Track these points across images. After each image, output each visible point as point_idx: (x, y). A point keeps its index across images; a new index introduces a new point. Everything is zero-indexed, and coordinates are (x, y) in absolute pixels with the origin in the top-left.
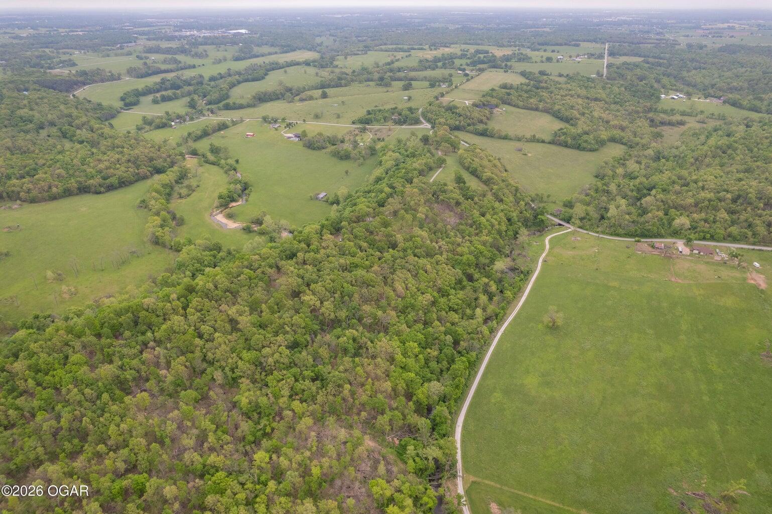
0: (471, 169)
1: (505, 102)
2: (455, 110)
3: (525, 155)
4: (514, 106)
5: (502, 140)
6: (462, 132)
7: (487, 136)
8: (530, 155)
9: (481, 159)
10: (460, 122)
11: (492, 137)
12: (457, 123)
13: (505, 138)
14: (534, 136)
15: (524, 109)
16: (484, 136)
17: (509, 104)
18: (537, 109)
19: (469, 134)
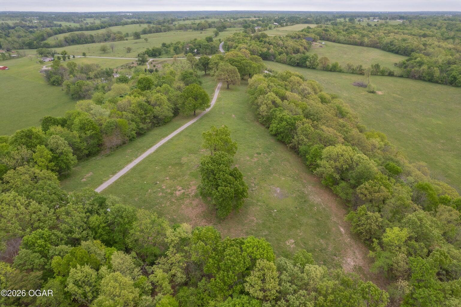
0: (274, 126)
1: (323, 39)
2: (264, 39)
3: (373, 92)
4: (334, 41)
5: (329, 73)
6: (271, 63)
7: (306, 67)
8: (380, 93)
9: (304, 95)
10: (269, 49)
11: (314, 68)
12: (265, 50)
13: (334, 69)
14: (377, 66)
15: (346, 44)
16: (302, 67)
17: (328, 40)
18: (361, 44)
19: (279, 65)
